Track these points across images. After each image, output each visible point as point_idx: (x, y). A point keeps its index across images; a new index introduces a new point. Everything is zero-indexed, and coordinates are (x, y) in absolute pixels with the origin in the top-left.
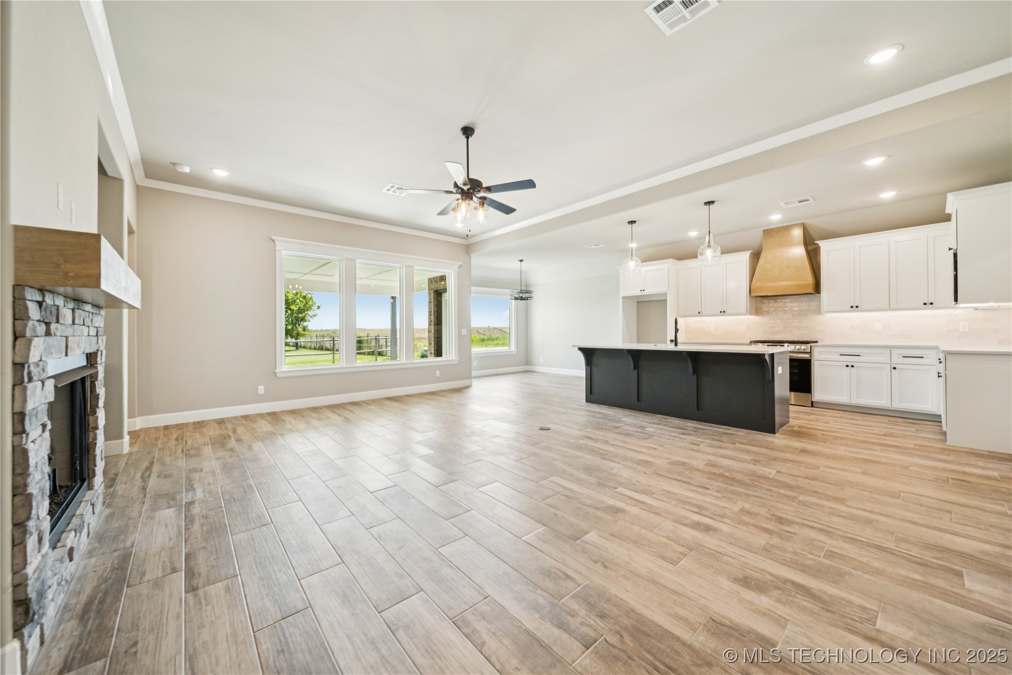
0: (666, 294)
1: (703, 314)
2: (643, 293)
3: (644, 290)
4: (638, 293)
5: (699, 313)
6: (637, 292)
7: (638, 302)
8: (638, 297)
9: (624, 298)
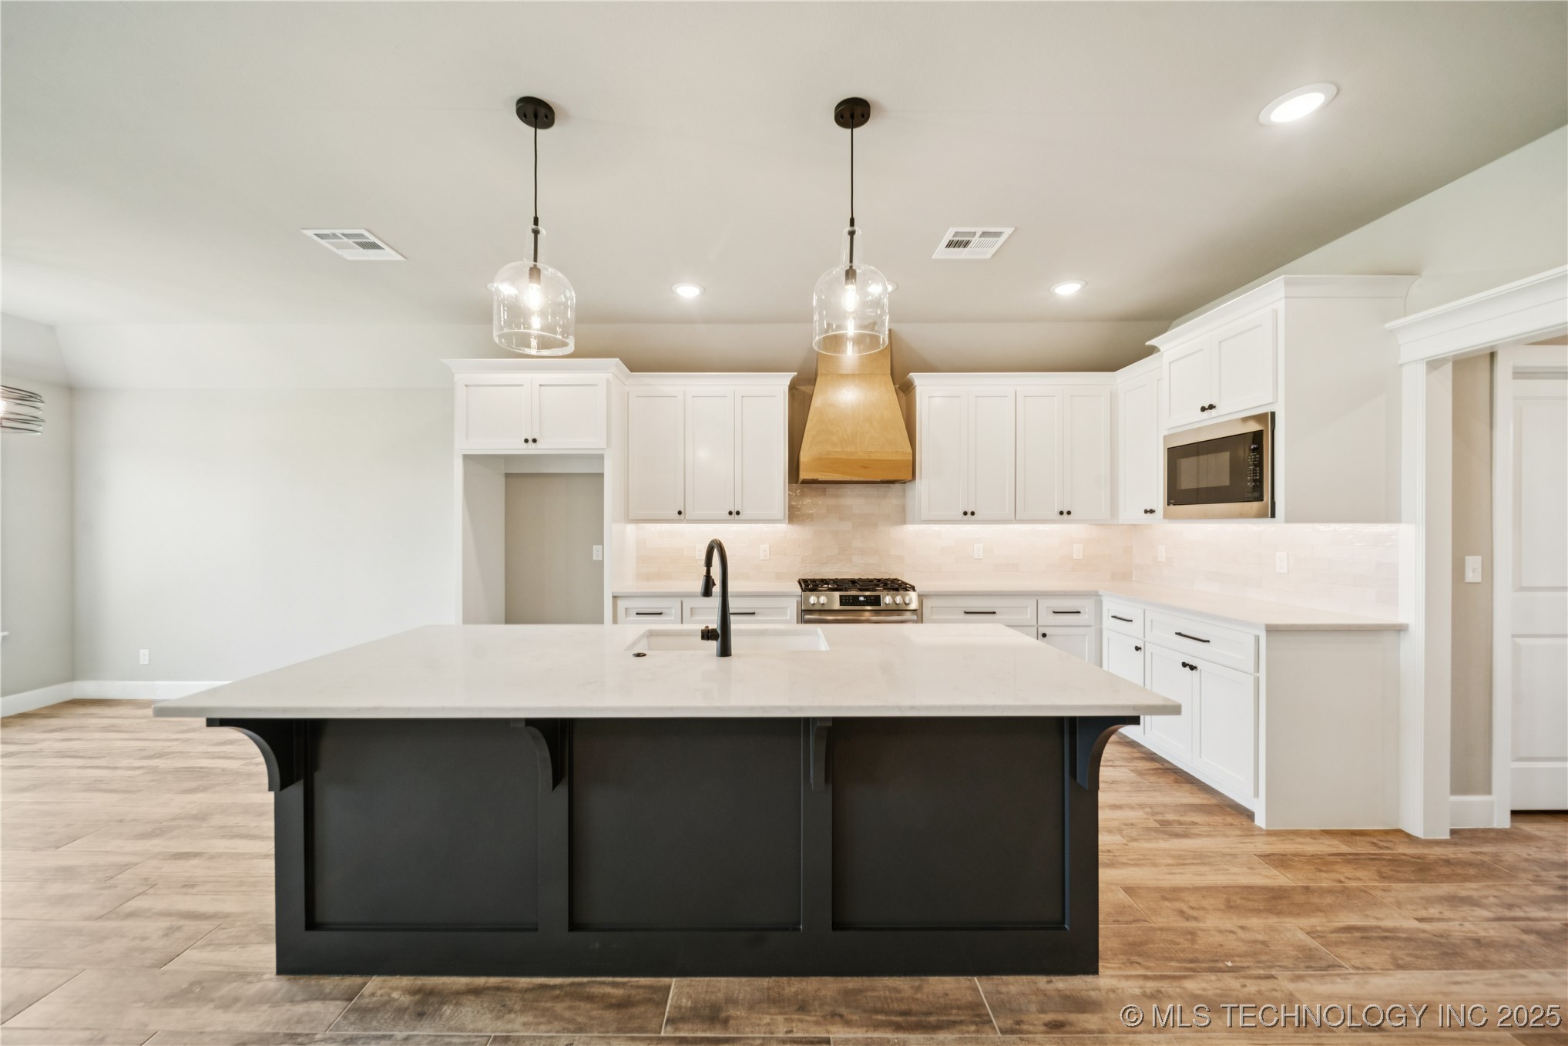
0: (601, 457)
1: (687, 518)
2: (531, 449)
3: (534, 441)
4: (516, 447)
5: (680, 513)
6: (512, 445)
7: (507, 475)
8: (508, 459)
9: (467, 458)
